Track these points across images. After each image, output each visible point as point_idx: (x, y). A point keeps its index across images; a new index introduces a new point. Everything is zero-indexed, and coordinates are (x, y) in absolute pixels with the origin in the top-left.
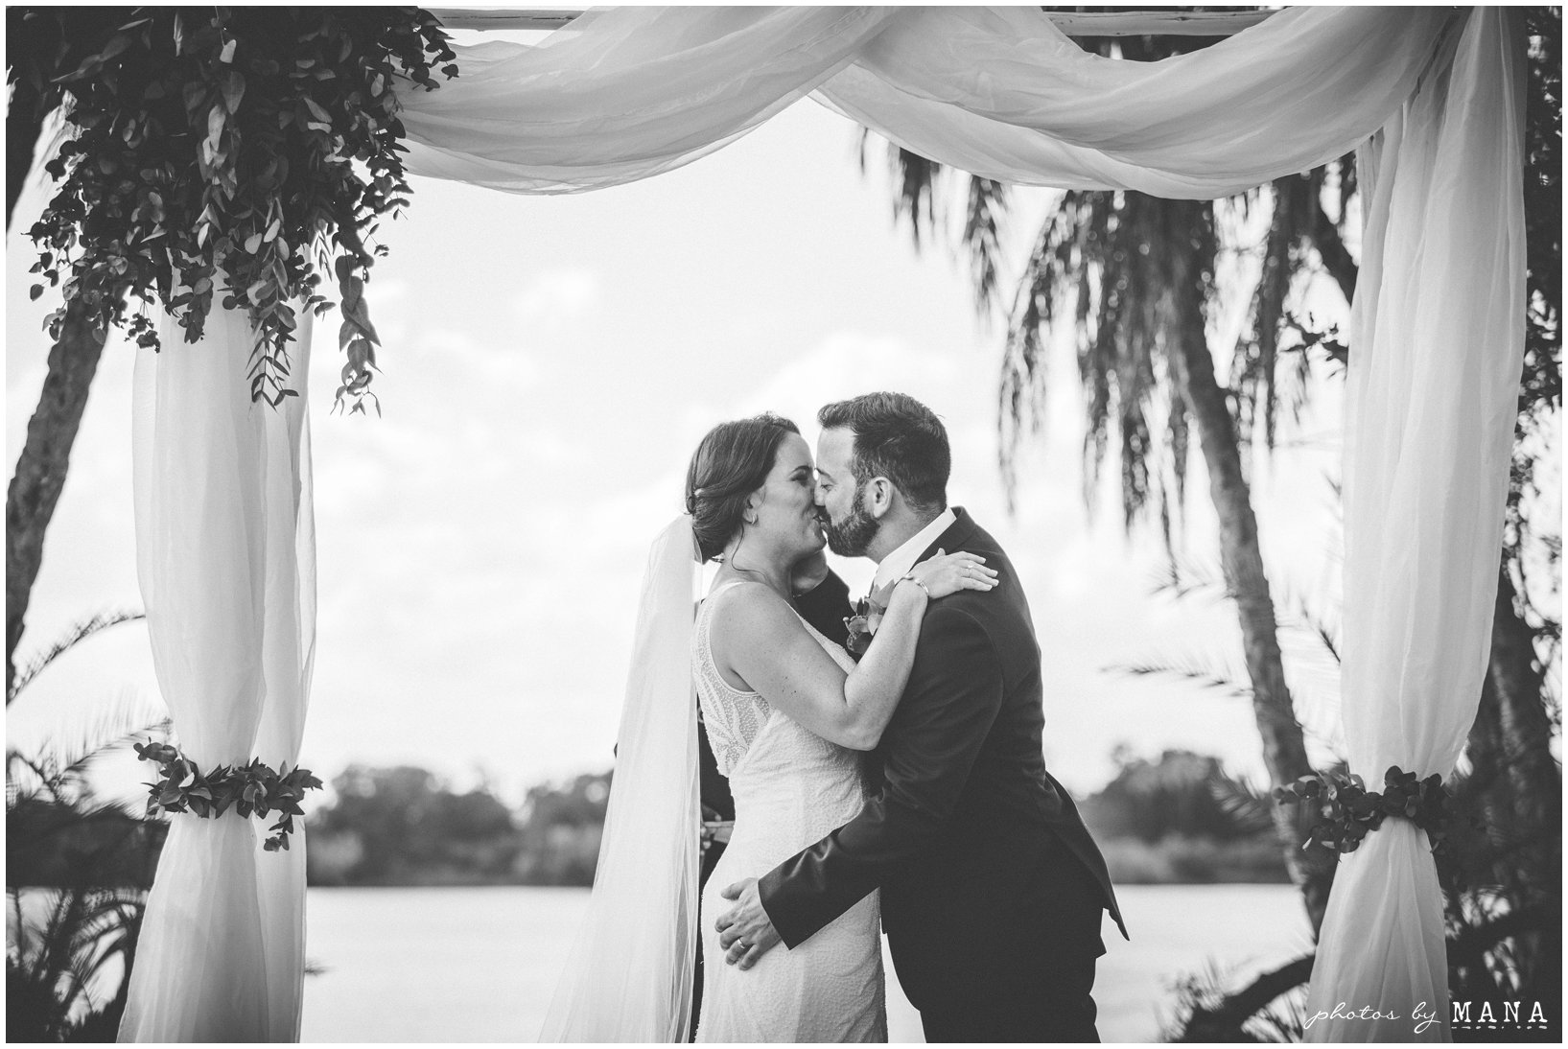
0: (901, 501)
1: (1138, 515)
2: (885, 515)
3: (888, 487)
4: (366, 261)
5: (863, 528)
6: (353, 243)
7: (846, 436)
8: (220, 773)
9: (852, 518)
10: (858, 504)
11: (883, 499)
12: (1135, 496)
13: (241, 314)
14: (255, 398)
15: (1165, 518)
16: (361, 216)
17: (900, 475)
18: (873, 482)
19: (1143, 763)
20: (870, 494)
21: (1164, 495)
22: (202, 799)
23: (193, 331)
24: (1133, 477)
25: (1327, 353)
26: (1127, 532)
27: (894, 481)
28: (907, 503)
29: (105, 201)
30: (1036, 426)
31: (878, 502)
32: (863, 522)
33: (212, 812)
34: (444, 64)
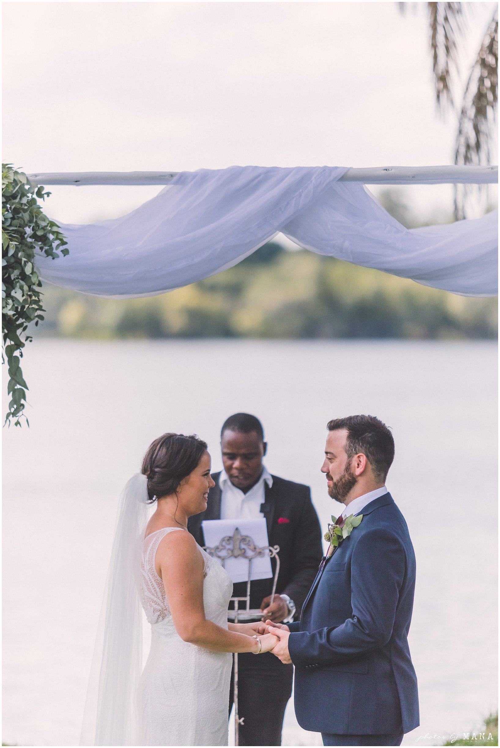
0: (370, 467)
2: (361, 474)
3: (363, 459)
5: (350, 482)
7: (343, 433)
9: (344, 476)
10: (348, 468)
11: (361, 466)
17: (370, 453)
18: (356, 456)
20: (354, 463)
27: (367, 456)
28: (372, 469)
31: (358, 467)
32: (350, 478)
34: (62, 248)
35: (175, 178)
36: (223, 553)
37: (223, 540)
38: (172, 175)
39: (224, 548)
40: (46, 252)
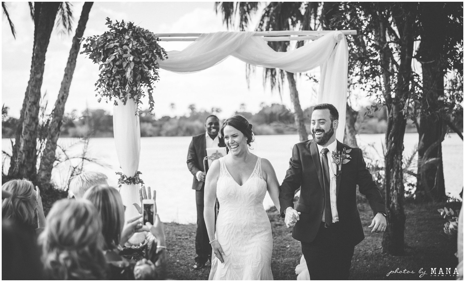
1: (274, 88)
4: (152, 89)
6: (150, 87)
8: (130, 177)
12: (273, 83)
13: (132, 99)
14: (136, 115)
15: (279, 88)
16: (151, 82)
19: (267, 106)
21: (279, 83)
22: (128, 182)
23: (125, 102)
24: (273, 80)
25: (314, 80)
26: (272, 91)
29: (109, 81)
30: (254, 71)
33: (129, 184)
34: (166, 56)
35: (201, 35)
36: (213, 158)
37: (213, 154)
38: (200, 34)
39: (213, 157)
40: (160, 58)
